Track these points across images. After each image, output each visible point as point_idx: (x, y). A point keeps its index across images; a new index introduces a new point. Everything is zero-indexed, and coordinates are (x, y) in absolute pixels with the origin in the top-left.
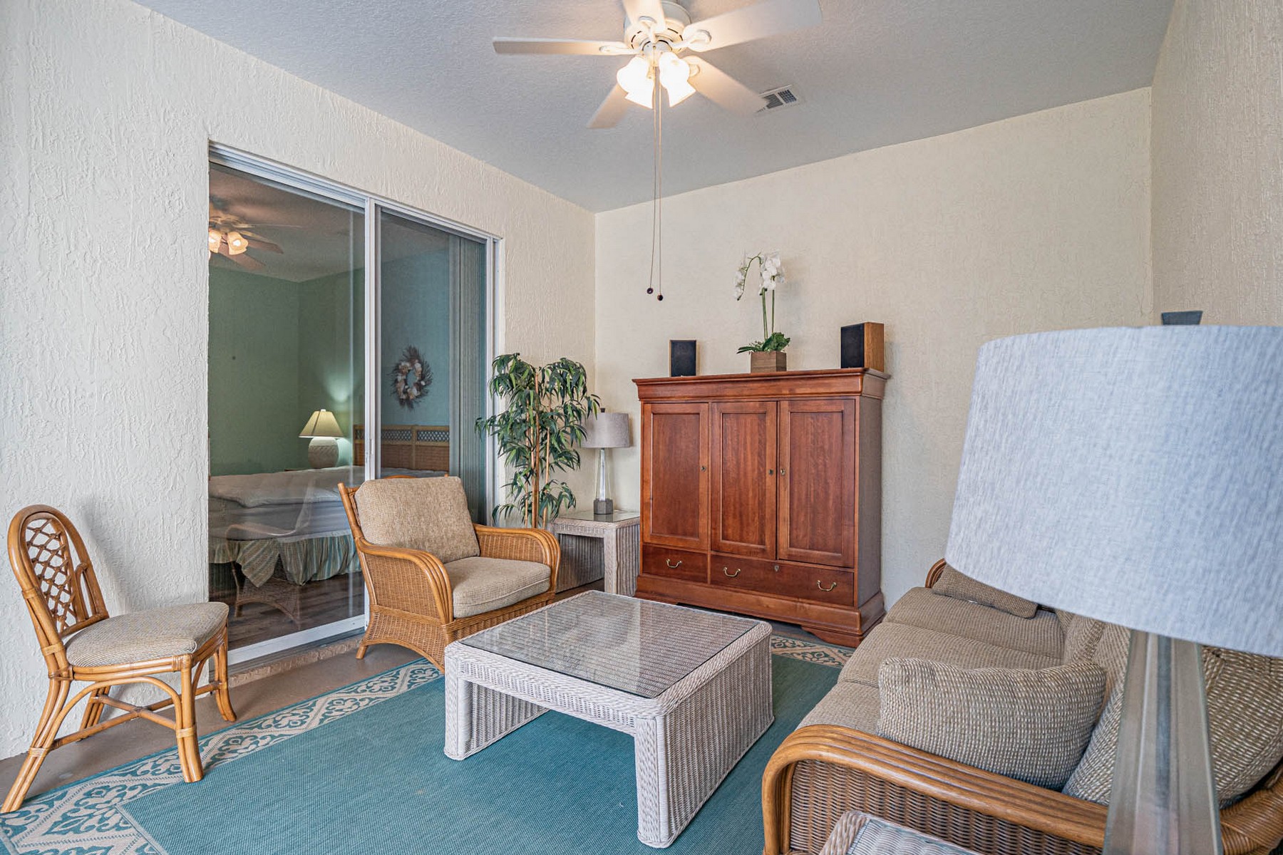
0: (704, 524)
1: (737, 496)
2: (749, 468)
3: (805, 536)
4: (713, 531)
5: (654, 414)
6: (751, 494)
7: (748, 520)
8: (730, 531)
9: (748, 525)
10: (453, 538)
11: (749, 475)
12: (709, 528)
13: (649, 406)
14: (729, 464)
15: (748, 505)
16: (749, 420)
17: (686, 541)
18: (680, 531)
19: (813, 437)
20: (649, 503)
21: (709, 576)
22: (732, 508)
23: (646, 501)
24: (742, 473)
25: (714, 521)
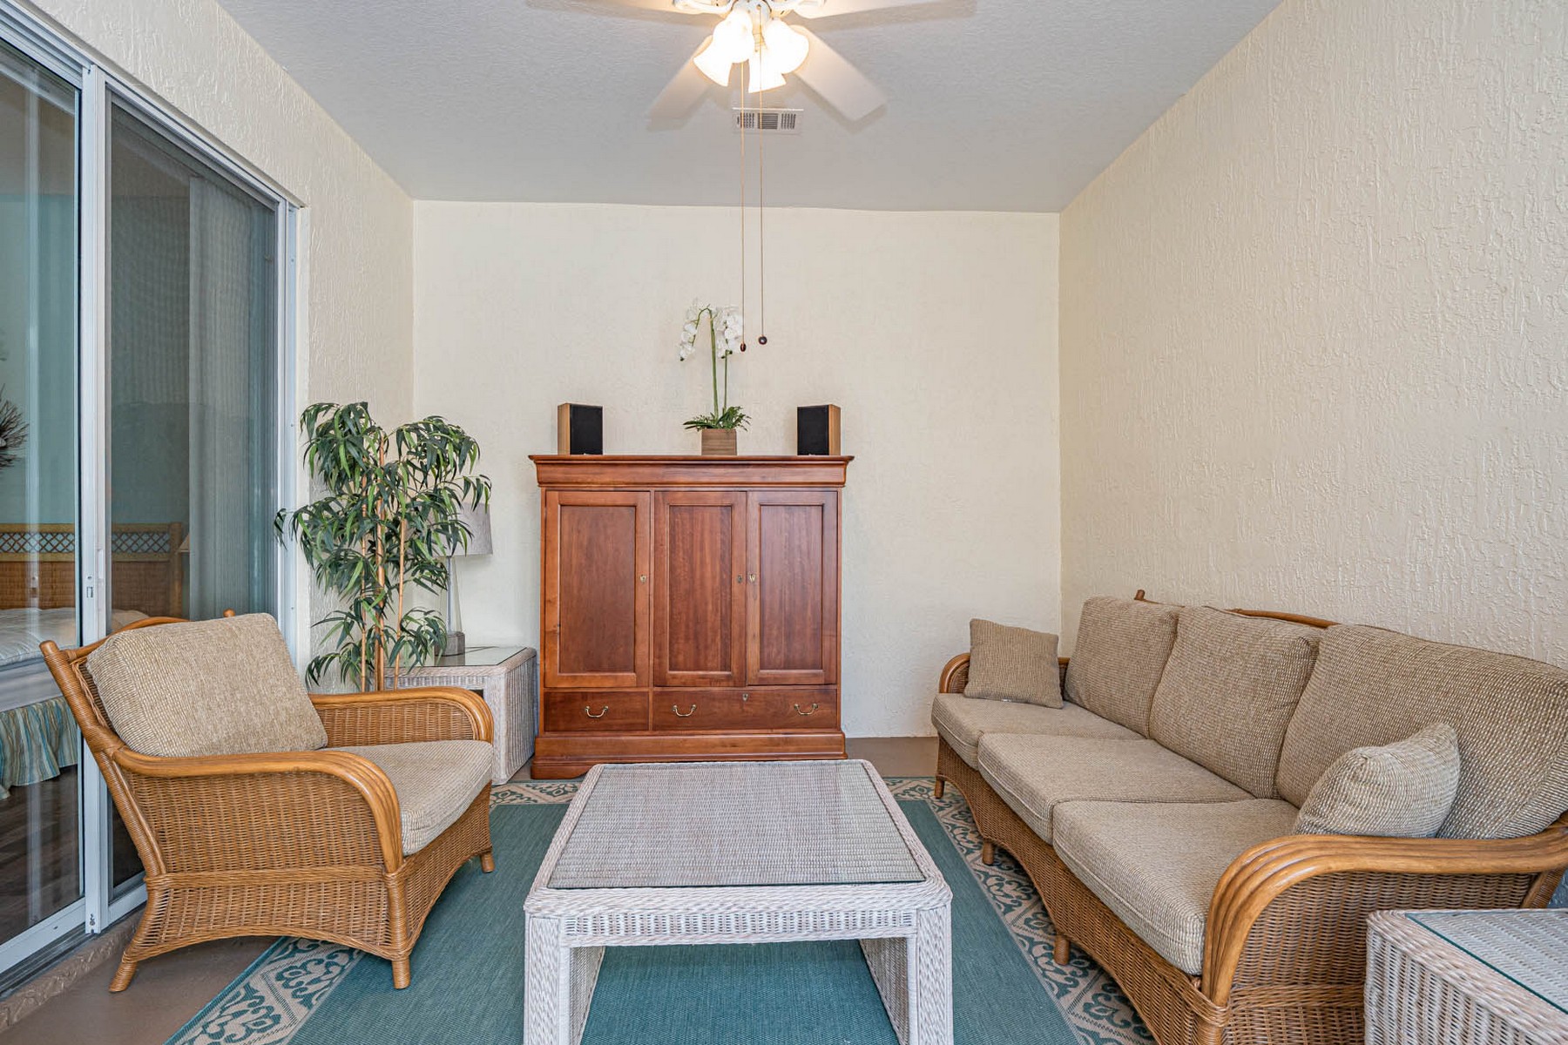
0: (645, 652)
1: (691, 612)
2: (708, 575)
3: (779, 652)
4: (657, 661)
5: (562, 505)
6: (710, 607)
7: (706, 640)
8: (681, 658)
9: (706, 647)
10: (289, 722)
11: (709, 584)
12: (652, 657)
13: (554, 495)
14: (679, 571)
15: (706, 621)
16: (707, 515)
17: (616, 677)
18: (606, 666)
19: (787, 534)
20: (554, 632)
21: (650, 720)
22: (683, 629)
23: (550, 629)
24: (698, 582)
25: (658, 646)
